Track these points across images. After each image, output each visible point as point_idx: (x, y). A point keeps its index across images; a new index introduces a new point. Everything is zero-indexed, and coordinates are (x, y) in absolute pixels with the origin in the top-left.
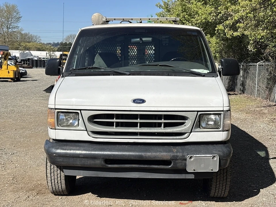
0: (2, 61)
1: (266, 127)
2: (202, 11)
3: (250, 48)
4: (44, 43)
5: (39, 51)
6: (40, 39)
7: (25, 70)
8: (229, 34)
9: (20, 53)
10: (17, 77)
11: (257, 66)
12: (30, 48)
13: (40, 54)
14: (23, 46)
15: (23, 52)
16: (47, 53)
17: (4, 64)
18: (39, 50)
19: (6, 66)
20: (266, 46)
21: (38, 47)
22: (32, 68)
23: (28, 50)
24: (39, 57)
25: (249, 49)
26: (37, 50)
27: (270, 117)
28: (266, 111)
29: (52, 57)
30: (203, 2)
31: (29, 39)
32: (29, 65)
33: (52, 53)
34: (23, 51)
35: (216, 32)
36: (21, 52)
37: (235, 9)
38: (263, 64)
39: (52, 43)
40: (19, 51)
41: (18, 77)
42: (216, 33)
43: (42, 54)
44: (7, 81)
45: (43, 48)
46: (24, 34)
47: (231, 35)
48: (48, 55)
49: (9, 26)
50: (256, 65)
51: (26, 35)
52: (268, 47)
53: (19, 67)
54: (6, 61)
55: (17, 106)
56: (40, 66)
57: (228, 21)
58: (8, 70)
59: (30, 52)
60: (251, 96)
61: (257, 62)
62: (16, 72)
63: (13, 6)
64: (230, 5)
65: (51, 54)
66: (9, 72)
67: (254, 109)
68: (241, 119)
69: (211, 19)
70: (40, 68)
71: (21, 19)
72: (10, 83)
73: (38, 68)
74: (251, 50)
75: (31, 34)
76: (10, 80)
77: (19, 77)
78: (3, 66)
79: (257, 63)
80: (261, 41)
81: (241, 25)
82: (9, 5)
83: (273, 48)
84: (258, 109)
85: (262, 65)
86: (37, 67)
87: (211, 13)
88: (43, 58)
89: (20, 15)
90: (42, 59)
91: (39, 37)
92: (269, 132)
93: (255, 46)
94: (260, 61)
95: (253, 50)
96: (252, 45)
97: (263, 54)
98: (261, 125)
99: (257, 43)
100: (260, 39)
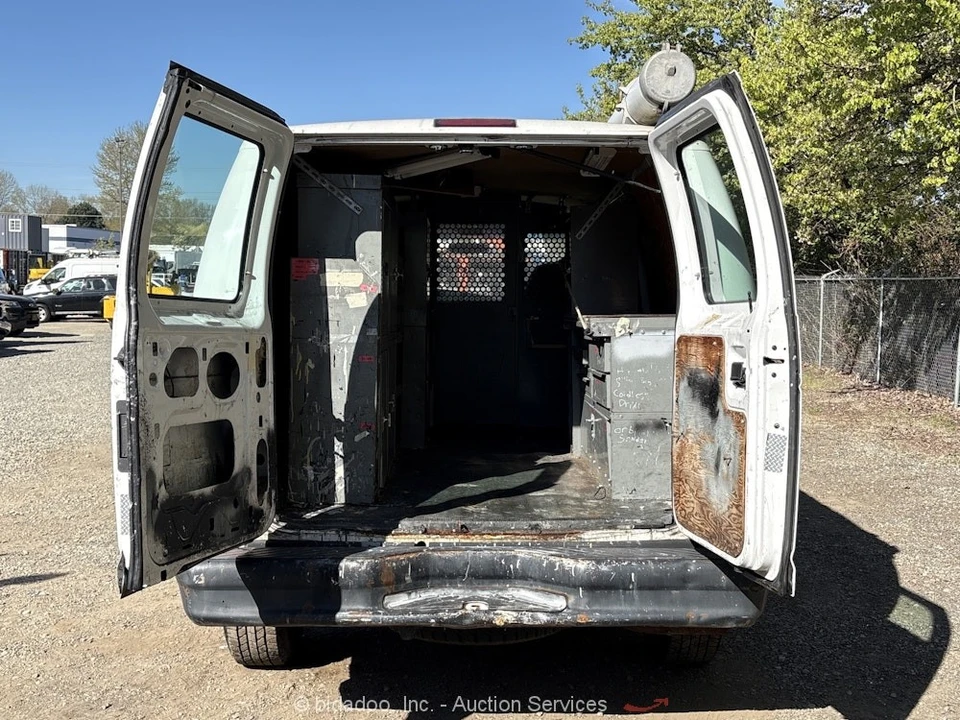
3: (802, 236)
9: (176, 252)
11: (822, 283)
12: (198, 239)
14: (183, 234)
15: (182, 249)
20: (847, 230)
23: (193, 245)
25: (798, 239)
27: (878, 424)
28: (861, 407)
34: (185, 248)
37: (780, 134)
38: (839, 279)
40: (172, 246)
46: (184, 202)
50: (819, 281)
51: (188, 204)
52: (851, 234)
60: (806, 363)
67: (827, 401)
74: (805, 242)
79: (820, 275)
80: (832, 217)
83: (866, 237)
84: (837, 401)
85: (837, 282)
93: (816, 231)
94: (827, 271)
95: (809, 243)
96: (809, 229)
97: (837, 253)
98: (866, 449)
99: (822, 223)
100: (829, 213)
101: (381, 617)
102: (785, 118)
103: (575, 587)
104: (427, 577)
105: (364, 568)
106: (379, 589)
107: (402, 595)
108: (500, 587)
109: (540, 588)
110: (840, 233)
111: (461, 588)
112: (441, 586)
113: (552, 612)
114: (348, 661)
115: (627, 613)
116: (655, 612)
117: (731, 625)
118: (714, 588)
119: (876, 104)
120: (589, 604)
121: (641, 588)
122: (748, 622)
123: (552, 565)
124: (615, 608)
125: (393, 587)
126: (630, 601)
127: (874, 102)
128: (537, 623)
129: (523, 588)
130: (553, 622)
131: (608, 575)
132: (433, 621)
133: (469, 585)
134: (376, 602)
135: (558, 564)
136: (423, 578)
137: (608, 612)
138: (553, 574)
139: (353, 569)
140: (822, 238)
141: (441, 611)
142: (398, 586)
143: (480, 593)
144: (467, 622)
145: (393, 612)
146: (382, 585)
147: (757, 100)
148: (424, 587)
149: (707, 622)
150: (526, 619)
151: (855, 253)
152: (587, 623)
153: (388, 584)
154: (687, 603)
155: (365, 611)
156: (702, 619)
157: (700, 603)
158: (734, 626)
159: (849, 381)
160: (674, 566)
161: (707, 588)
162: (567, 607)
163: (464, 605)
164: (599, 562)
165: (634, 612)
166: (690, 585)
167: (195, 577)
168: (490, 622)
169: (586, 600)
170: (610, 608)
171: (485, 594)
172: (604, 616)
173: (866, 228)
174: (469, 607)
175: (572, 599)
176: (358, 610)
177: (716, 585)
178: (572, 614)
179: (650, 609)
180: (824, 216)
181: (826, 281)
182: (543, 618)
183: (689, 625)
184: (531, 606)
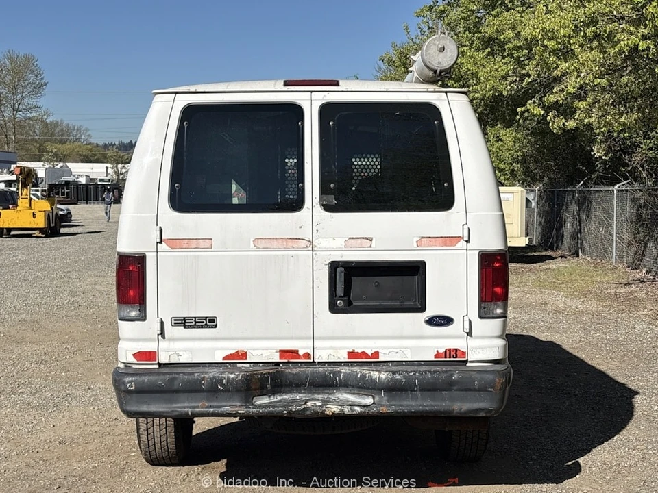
0: (18, 189)
1: (648, 329)
2: (487, 73)
3: (598, 152)
4: (97, 144)
5: (87, 162)
6: (89, 135)
7: (67, 210)
8: (557, 123)
9: (46, 169)
10: (53, 227)
11: (615, 192)
12: (65, 156)
13: (91, 171)
14: (52, 152)
15: (51, 166)
16: (107, 168)
17: (23, 197)
18: (87, 159)
19: (27, 201)
20: (635, 146)
21: (84, 153)
22: (76, 204)
23: (60, 161)
24: (91, 177)
25: (595, 154)
26: (82, 161)
27: (652, 308)
28: (642, 295)
29: (121, 178)
30: (487, 51)
31: (63, 135)
32: (68, 197)
33: (122, 168)
34: (53, 165)
35: (518, 117)
36: (47, 166)
38: (628, 188)
39: (117, 143)
40: (42, 163)
41: (55, 227)
42: (519, 119)
43: (94, 170)
44: (30, 236)
45: (95, 155)
46: (52, 122)
47: (560, 128)
48: (110, 171)
49: (16, 105)
50: (613, 190)
51: (56, 124)
52: (639, 150)
53: (56, 202)
54: (27, 188)
55: (78, 293)
56: (96, 199)
57: (553, 96)
58: (33, 211)
59: (67, 167)
60: (603, 262)
61: (614, 185)
62: (51, 214)
63: (27, 59)
64: (554, 59)
65: (119, 170)
66: (34, 216)
67: (614, 291)
68: (589, 314)
69: (506, 89)
70: (94, 203)
71: (44, 89)
72: (39, 239)
73: (90, 203)
74: (600, 157)
75: (68, 122)
76: (36, 233)
77: (58, 227)
78: (20, 202)
80: (622, 135)
81: (582, 105)
82: (18, 56)
83: (651, 152)
84: (622, 291)
85: (627, 191)
86: (87, 200)
87: (507, 75)
88: (101, 180)
89: (42, 79)
90: (99, 183)
91: (87, 130)
92: (655, 339)
93: (610, 147)
94: (620, 181)
95: (604, 158)
96: (603, 146)
97: (628, 166)
98: (636, 326)
99: (614, 140)
100: (619, 133)
101: (251, 410)
102: (574, 54)
103: (379, 390)
104: (281, 386)
105: (240, 378)
106: (250, 392)
107: (264, 397)
108: (330, 392)
109: (356, 392)
110: (629, 149)
111: (304, 393)
112: (290, 392)
113: (364, 406)
114: (225, 461)
115: (412, 406)
116: (432, 406)
117: (482, 414)
118: (470, 390)
119: (642, 45)
120: (388, 401)
121: (422, 390)
122: (493, 412)
123: (364, 376)
124: (405, 403)
125: (259, 392)
126: (416, 398)
127: (641, 44)
128: (354, 413)
129: (345, 392)
130: (365, 412)
131: (400, 381)
132: (285, 412)
133: (309, 391)
134: (248, 401)
135: (367, 375)
136: (278, 387)
137: (401, 405)
138: (365, 382)
139: (233, 378)
140: (615, 153)
141: (290, 406)
142: (263, 392)
143: (317, 396)
144: (308, 412)
145: (259, 406)
146: (251, 390)
147: (550, 40)
148: (280, 393)
149: (466, 412)
150: (347, 410)
151: (642, 166)
152: (387, 412)
153: (255, 389)
154: (452, 400)
155: (240, 406)
156: (463, 410)
157: (462, 400)
158: (484, 415)
159: (636, 275)
160: (444, 376)
161: (466, 390)
162: (374, 403)
163: (306, 402)
164: (394, 373)
165: (417, 406)
166: (455, 388)
167: (128, 385)
168: (323, 412)
169: (386, 398)
170: (402, 403)
171: (320, 397)
172: (397, 409)
173: (651, 145)
174: (309, 404)
175: (377, 398)
176: (236, 406)
177: (472, 388)
178: (376, 407)
179: (429, 403)
180: (615, 134)
181: (618, 190)
182: (358, 409)
183: (454, 414)
184: (350, 403)
